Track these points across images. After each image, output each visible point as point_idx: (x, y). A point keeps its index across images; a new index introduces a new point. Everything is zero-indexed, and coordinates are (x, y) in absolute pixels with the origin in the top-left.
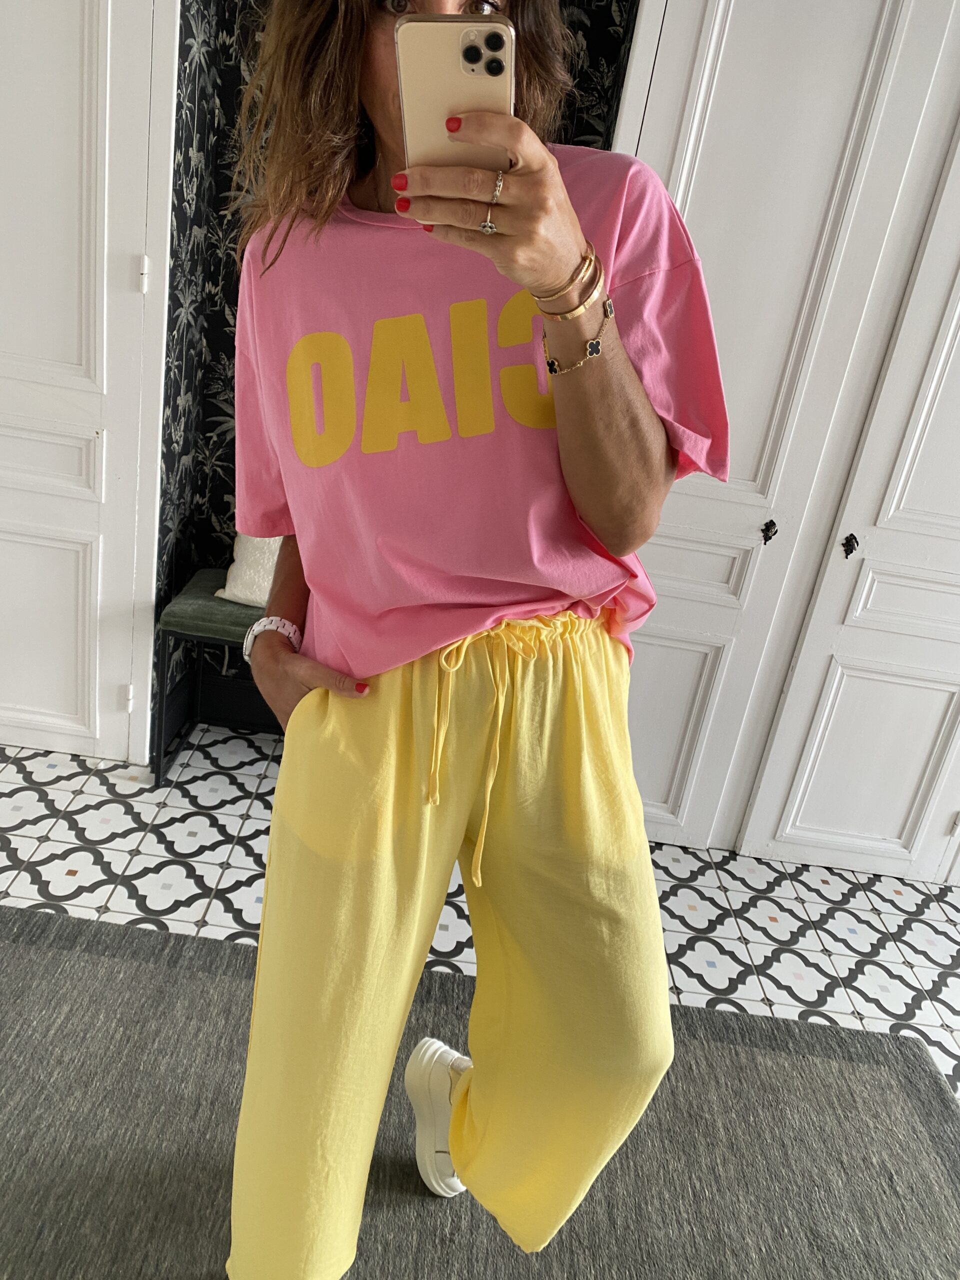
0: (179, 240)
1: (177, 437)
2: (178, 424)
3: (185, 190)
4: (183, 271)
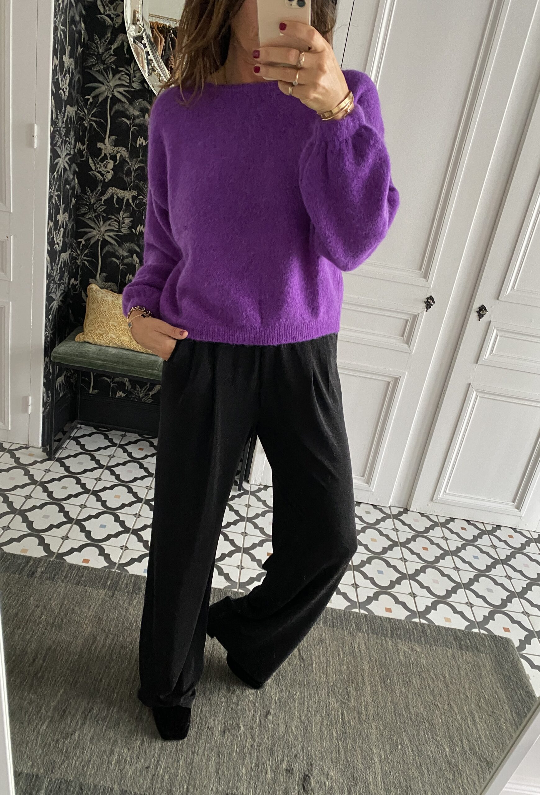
0: (57, 114)
1: (58, 241)
2: (58, 233)
3: (60, 82)
4: (60, 135)
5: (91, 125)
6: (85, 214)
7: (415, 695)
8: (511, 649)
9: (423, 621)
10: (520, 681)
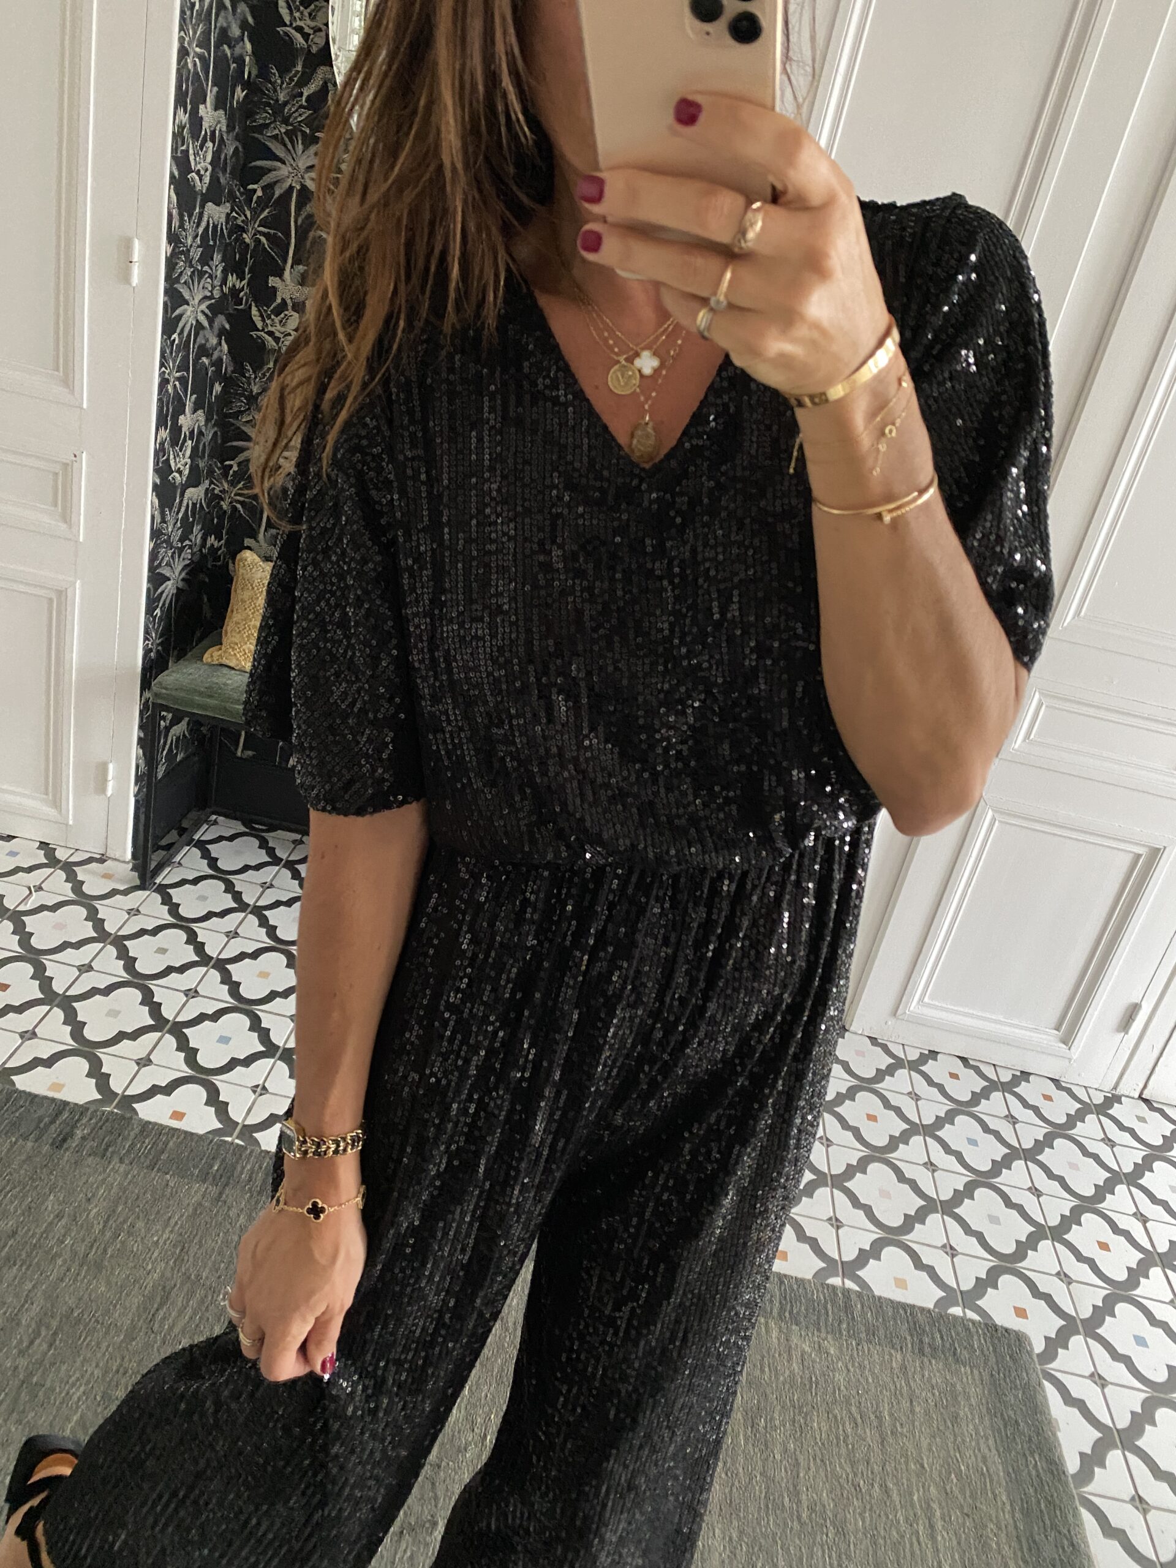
0: (181, 221)
1: (179, 465)
2: (181, 450)
3: (191, 157)
4: (188, 260)
5: (258, 241)
6: (241, 412)
7: (815, 1459)
8: (1025, 1357)
9: (850, 1284)
10: (1038, 1434)
